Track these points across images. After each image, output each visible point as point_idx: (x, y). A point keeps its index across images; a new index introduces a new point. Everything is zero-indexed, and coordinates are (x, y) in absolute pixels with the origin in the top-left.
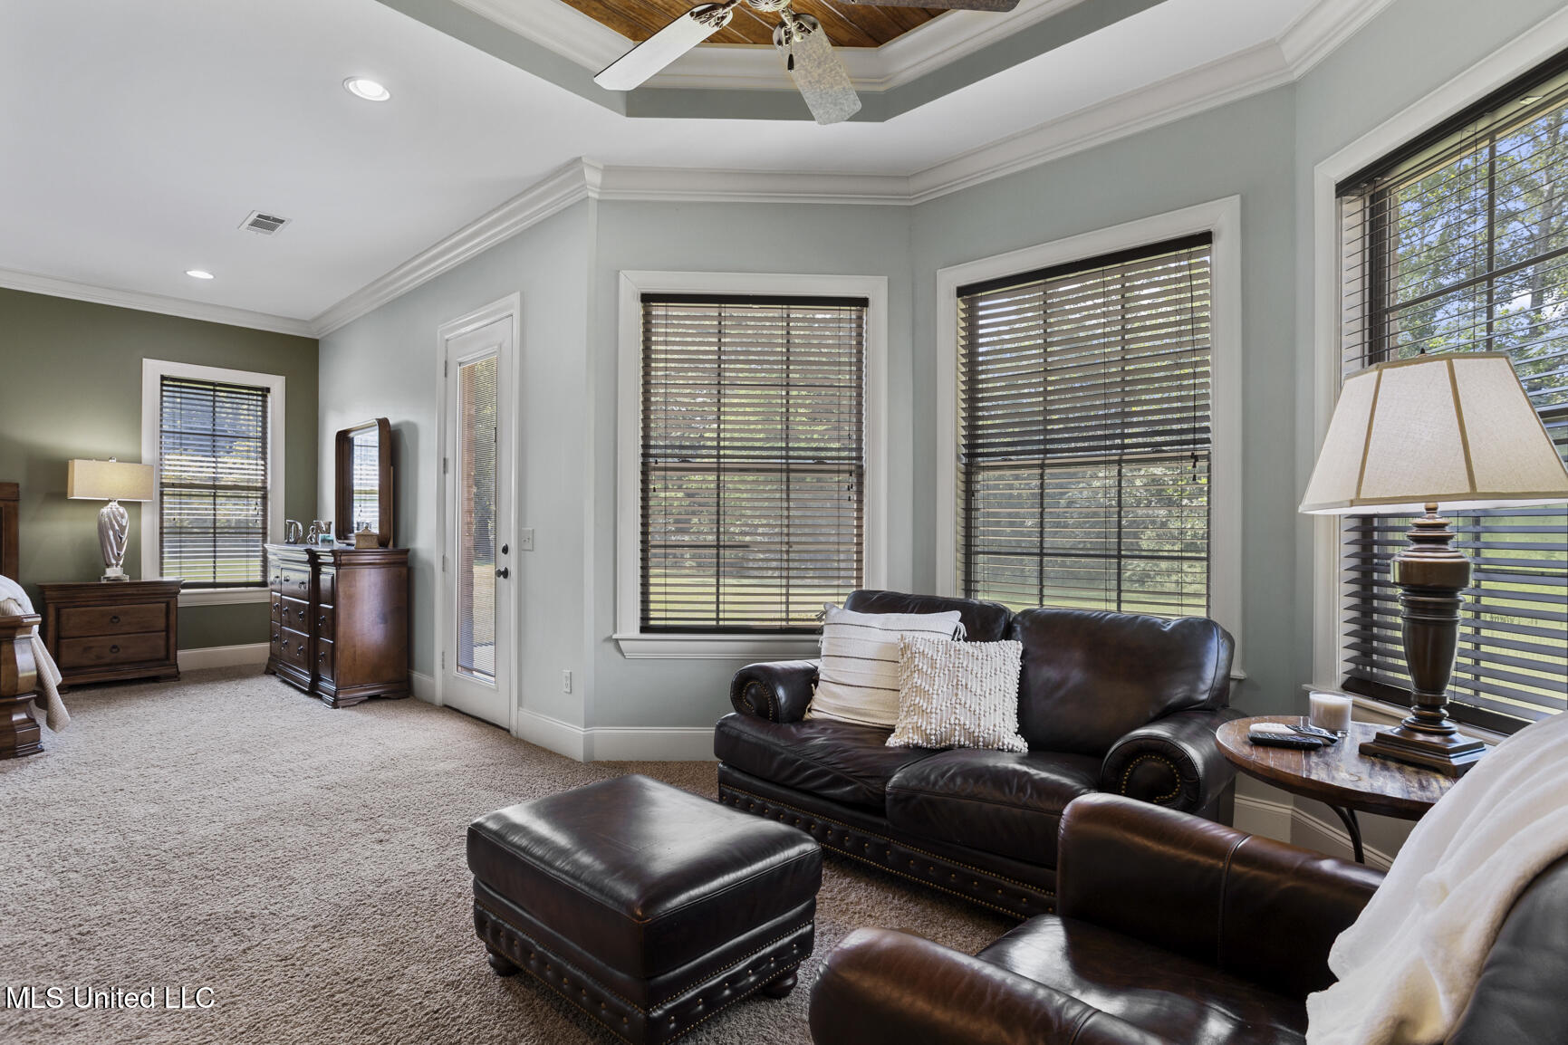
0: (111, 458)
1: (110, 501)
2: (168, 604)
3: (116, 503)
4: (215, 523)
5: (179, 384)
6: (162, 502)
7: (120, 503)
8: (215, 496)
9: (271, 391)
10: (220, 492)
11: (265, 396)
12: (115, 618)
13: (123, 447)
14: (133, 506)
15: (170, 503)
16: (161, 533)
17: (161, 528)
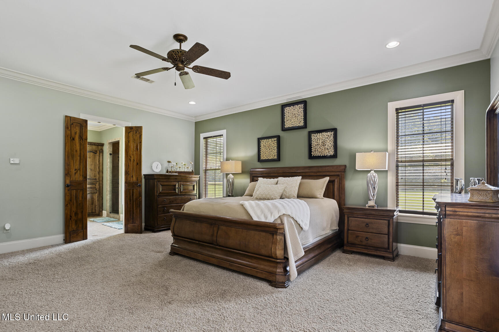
0: (371, 151)
1: (371, 170)
2: (389, 221)
3: (373, 171)
4: (423, 180)
5: (404, 110)
6: (397, 170)
7: (375, 171)
8: (423, 166)
9: (455, 101)
10: (426, 163)
11: (452, 105)
12: (367, 224)
13: (379, 145)
14: (383, 173)
15: (402, 170)
16: (397, 185)
17: (397, 183)
